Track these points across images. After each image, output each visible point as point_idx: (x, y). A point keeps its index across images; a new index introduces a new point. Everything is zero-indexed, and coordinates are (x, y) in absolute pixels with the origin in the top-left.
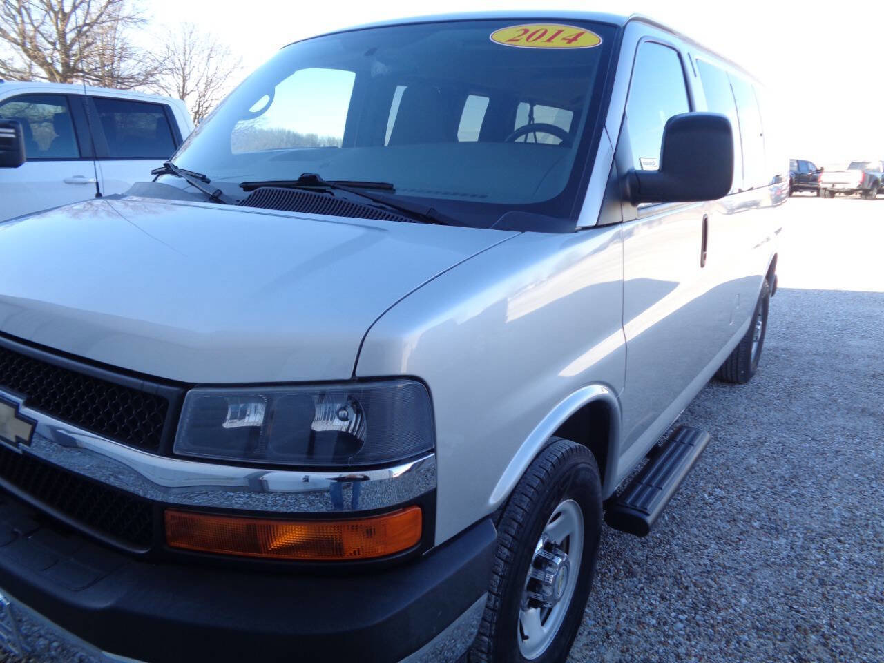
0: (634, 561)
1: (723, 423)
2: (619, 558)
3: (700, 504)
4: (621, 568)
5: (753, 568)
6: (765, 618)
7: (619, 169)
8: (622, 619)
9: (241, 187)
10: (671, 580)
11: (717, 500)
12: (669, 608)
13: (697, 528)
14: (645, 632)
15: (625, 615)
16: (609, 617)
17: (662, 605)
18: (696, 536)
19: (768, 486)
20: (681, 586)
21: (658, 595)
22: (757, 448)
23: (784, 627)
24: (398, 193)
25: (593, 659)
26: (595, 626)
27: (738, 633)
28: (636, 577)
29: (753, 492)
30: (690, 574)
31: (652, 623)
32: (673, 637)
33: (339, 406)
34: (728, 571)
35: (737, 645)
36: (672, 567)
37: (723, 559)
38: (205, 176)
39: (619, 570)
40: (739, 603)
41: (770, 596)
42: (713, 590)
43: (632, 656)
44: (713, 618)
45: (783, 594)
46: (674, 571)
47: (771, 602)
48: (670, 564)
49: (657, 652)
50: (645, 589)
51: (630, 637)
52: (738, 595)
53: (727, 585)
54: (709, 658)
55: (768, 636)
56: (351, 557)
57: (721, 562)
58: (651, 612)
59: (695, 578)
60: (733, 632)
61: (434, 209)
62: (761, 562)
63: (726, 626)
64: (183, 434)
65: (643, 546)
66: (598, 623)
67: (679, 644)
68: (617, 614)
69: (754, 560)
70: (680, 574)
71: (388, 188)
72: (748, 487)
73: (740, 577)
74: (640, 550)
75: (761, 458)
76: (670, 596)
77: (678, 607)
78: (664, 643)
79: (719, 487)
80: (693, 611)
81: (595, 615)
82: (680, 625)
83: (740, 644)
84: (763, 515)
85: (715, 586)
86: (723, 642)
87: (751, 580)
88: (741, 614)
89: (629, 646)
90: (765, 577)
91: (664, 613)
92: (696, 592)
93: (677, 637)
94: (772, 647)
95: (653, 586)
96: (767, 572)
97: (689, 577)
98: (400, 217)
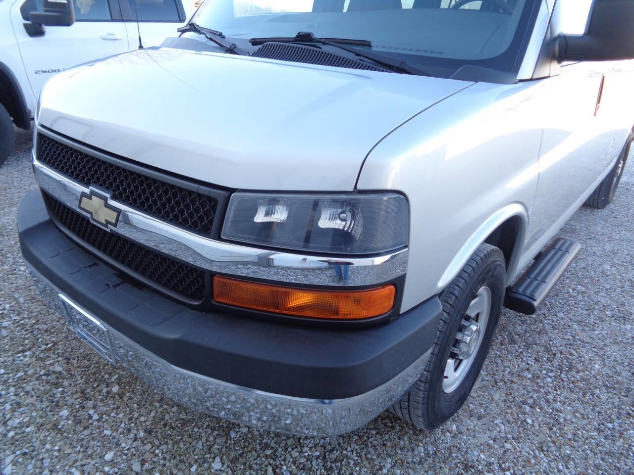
0: (516, 333)
1: (584, 237)
2: (504, 331)
3: (566, 296)
4: (506, 337)
5: (605, 344)
6: (613, 379)
7: (552, 33)
8: (506, 373)
9: (250, 42)
10: (543, 348)
11: (579, 294)
12: (541, 368)
13: (563, 313)
14: (524, 382)
15: (508, 369)
16: (497, 370)
17: (536, 365)
18: (562, 319)
19: (619, 287)
20: (550, 353)
21: (533, 358)
22: (611, 257)
23: (627, 387)
24: (374, 49)
25: (485, 398)
26: (486, 375)
27: (592, 388)
28: (517, 344)
29: (607, 290)
30: (558, 345)
31: (528, 377)
32: (543, 387)
33: (340, 210)
34: (586, 345)
35: (591, 397)
36: (544, 339)
37: (582, 336)
38: (221, 33)
39: (504, 339)
40: (593, 368)
41: (617, 365)
42: (574, 357)
43: (514, 398)
44: (574, 377)
45: (627, 364)
46: (545, 342)
47: (618, 369)
48: (542, 337)
49: (532, 397)
50: (524, 353)
51: (512, 385)
52: (593, 362)
53: (585, 355)
54: (569, 403)
55: (616, 392)
56: (343, 317)
57: (581, 338)
58: (528, 369)
59: (561, 348)
60: (589, 387)
61: (405, 62)
62: (611, 340)
63: (583, 383)
64: (229, 224)
65: (523, 323)
66: (489, 374)
67: (548, 393)
68: (502, 369)
69: (606, 338)
70: (550, 344)
71: (366, 44)
72: (603, 286)
73: (595, 350)
74: (520, 325)
75: (613, 265)
76: (542, 359)
77: (548, 367)
78: (537, 391)
79: (581, 285)
80: (559, 371)
81: (487, 368)
82: (549, 380)
83: (593, 396)
84: (615, 306)
85: (576, 354)
86: (581, 394)
87: (603, 352)
88: (594, 375)
89: (511, 391)
90: (613, 351)
91: (537, 370)
92: (561, 358)
93: (547, 388)
94: (618, 400)
95: (529, 351)
96: (616, 347)
97: (557, 347)
98: (378, 68)
